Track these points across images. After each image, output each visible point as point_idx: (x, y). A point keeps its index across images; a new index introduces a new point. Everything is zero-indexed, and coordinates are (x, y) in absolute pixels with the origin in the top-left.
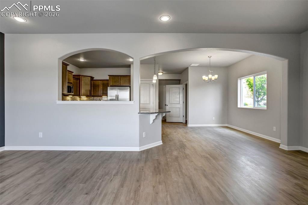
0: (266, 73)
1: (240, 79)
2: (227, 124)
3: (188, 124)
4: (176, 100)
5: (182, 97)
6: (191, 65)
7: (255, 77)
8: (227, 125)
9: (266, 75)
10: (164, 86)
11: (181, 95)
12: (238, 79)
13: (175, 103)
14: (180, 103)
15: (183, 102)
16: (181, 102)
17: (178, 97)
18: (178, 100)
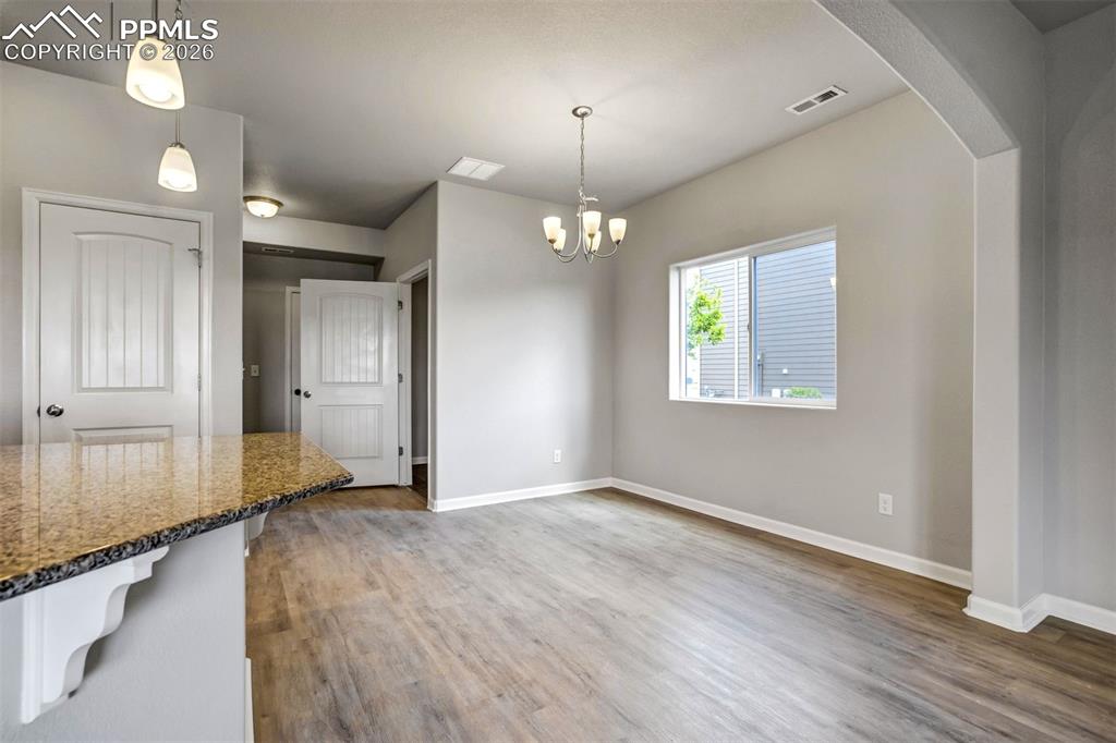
0: (834, 234)
1: (679, 269)
2: (613, 476)
3: (434, 497)
4: (362, 364)
5: (391, 347)
6: (455, 171)
7: (755, 258)
8: (608, 482)
9: (833, 244)
10: (289, 289)
11: (389, 341)
12: (672, 267)
13: (354, 379)
14: (379, 383)
15: (400, 376)
16: (390, 377)
17: (372, 347)
18: (371, 362)
